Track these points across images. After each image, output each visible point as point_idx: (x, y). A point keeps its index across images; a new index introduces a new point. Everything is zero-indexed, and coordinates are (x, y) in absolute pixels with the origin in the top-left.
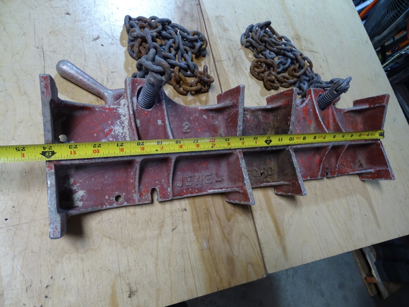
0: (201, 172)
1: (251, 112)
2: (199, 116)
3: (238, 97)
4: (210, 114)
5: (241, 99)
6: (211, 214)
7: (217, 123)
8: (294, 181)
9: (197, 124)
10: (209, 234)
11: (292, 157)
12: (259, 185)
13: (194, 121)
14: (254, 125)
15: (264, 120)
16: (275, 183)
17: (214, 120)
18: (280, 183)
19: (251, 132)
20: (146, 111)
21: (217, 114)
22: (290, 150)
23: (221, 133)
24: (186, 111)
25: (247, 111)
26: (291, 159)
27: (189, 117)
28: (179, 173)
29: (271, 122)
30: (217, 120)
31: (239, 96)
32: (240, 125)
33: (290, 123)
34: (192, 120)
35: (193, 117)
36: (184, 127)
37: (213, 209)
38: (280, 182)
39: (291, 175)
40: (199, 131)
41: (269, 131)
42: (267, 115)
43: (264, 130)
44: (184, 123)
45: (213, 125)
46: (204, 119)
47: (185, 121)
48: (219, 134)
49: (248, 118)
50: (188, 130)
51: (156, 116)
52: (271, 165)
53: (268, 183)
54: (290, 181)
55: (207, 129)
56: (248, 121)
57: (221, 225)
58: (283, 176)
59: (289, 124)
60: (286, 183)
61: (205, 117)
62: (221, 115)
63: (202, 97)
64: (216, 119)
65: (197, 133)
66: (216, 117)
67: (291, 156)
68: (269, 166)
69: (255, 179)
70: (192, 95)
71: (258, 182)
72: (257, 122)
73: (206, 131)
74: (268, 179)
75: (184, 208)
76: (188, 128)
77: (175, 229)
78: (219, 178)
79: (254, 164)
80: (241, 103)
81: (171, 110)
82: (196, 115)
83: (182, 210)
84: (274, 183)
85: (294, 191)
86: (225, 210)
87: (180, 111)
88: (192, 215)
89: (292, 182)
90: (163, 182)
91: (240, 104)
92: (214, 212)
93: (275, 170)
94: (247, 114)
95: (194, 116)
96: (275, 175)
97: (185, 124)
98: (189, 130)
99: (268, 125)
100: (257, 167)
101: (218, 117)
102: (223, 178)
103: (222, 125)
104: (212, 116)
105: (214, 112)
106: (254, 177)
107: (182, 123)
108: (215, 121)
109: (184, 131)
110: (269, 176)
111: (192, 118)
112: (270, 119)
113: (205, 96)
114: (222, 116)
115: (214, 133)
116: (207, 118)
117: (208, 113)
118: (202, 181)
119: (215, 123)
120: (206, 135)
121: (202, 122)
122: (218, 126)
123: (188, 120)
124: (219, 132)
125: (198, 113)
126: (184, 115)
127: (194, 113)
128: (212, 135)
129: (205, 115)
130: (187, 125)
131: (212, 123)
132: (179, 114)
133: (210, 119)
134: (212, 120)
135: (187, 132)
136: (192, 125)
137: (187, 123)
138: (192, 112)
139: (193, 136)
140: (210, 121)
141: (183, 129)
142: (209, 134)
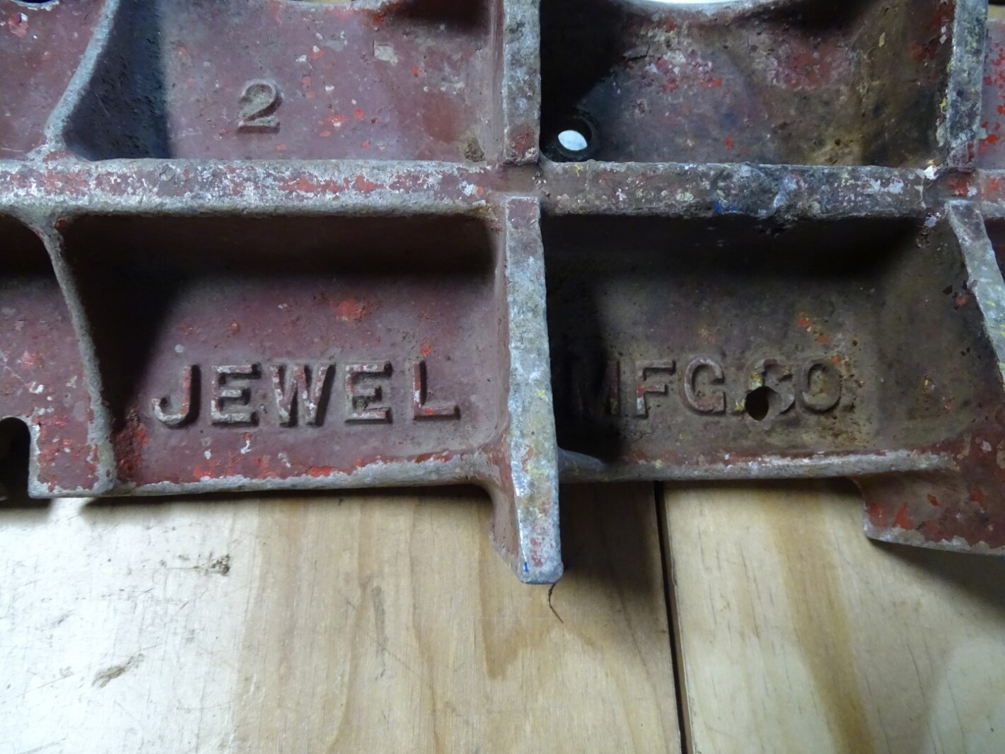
0: (322, 354)
1: (695, 31)
2: (349, 48)
4: (419, 41)
6: (380, 612)
7: (460, 85)
8: (986, 447)
9: (329, 89)
10: (330, 739)
11: (969, 270)
12: (726, 463)
13: (312, 74)
14: (717, 107)
15: (788, 79)
16: (846, 459)
17: (441, 70)
18: (881, 458)
19: (690, 143)
20: (26, 11)
21: (461, 40)
22: (955, 221)
23: (480, 142)
25: (671, 28)
26: (965, 287)
27: (290, 53)
28: (179, 349)
29: (838, 92)
30: (463, 75)
33: (950, 30)
34: (303, 67)
35: (310, 53)
36: (246, 100)
37: (405, 583)
38: (879, 453)
39: (966, 403)
40: (337, 125)
41: (820, 143)
42: (816, 55)
43: (786, 139)
44: (247, 82)
45: (430, 95)
46: (381, 66)
48: (464, 147)
49: (676, 70)
50: (270, 118)
51: (76, 35)
52: (827, 348)
53: (795, 456)
54: (950, 446)
55: (387, 120)
56: (673, 81)
57: (431, 688)
58: (911, 415)
59: (943, 39)
60: (924, 462)
61: (386, 54)
64: (453, 65)
65: (328, 134)
66: (457, 56)
67: (963, 266)
68: (816, 354)
69: (706, 425)
71: (728, 451)
72: (738, 89)
73: (385, 126)
74: (808, 437)
75: (217, 557)
76: (265, 106)
77: (120, 671)
78: (445, 399)
79: (704, 332)
81: (184, 16)
82: (330, 43)
83: (203, 563)
84: (835, 460)
85: (984, 520)
86: (484, 602)
87: (236, 20)
88: (259, 600)
89: (966, 452)
90: (70, 389)
92: (406, 600)
93: (860, 386)
94: (668, 44)
95: (316, 49)
96: (859, 415)
97: (253, 84)
98: (271, 120)
99: (821, 110)
100: (724, 355)
101: (466, 58)
102: (473, 398)
104: (431, 52)
105: (442, 27)
106: (696, 416)
107: (236, 82)
108: (444, 79)
109: (241, 123)
110: (813, 419)
111: (303, 59)
112: (834, 74)
115: (431, 138)
116: (399, 59)
117: (407, 34)
118: (314, 404)
119: (443, 89)
120: (377, 148)
121: (363, 78)
122: (466, 105)
123: (276, 70)
124: (466, 136)
125: (344, 36)
126: (258, 42)
127: (318, 35)
128: (417, 148)
129: (387, 48)
130: (263, 91)
131: (425, 89)
132: (231, 38)
133: (417, 68)
134: (430, 70)
135: (262, 130)
136: (295, 94)
137: (265, 82)
138: (308, 28)
139: (295, 152)
140: (416, 76)
141: (238, 113)
142: (398, 141)
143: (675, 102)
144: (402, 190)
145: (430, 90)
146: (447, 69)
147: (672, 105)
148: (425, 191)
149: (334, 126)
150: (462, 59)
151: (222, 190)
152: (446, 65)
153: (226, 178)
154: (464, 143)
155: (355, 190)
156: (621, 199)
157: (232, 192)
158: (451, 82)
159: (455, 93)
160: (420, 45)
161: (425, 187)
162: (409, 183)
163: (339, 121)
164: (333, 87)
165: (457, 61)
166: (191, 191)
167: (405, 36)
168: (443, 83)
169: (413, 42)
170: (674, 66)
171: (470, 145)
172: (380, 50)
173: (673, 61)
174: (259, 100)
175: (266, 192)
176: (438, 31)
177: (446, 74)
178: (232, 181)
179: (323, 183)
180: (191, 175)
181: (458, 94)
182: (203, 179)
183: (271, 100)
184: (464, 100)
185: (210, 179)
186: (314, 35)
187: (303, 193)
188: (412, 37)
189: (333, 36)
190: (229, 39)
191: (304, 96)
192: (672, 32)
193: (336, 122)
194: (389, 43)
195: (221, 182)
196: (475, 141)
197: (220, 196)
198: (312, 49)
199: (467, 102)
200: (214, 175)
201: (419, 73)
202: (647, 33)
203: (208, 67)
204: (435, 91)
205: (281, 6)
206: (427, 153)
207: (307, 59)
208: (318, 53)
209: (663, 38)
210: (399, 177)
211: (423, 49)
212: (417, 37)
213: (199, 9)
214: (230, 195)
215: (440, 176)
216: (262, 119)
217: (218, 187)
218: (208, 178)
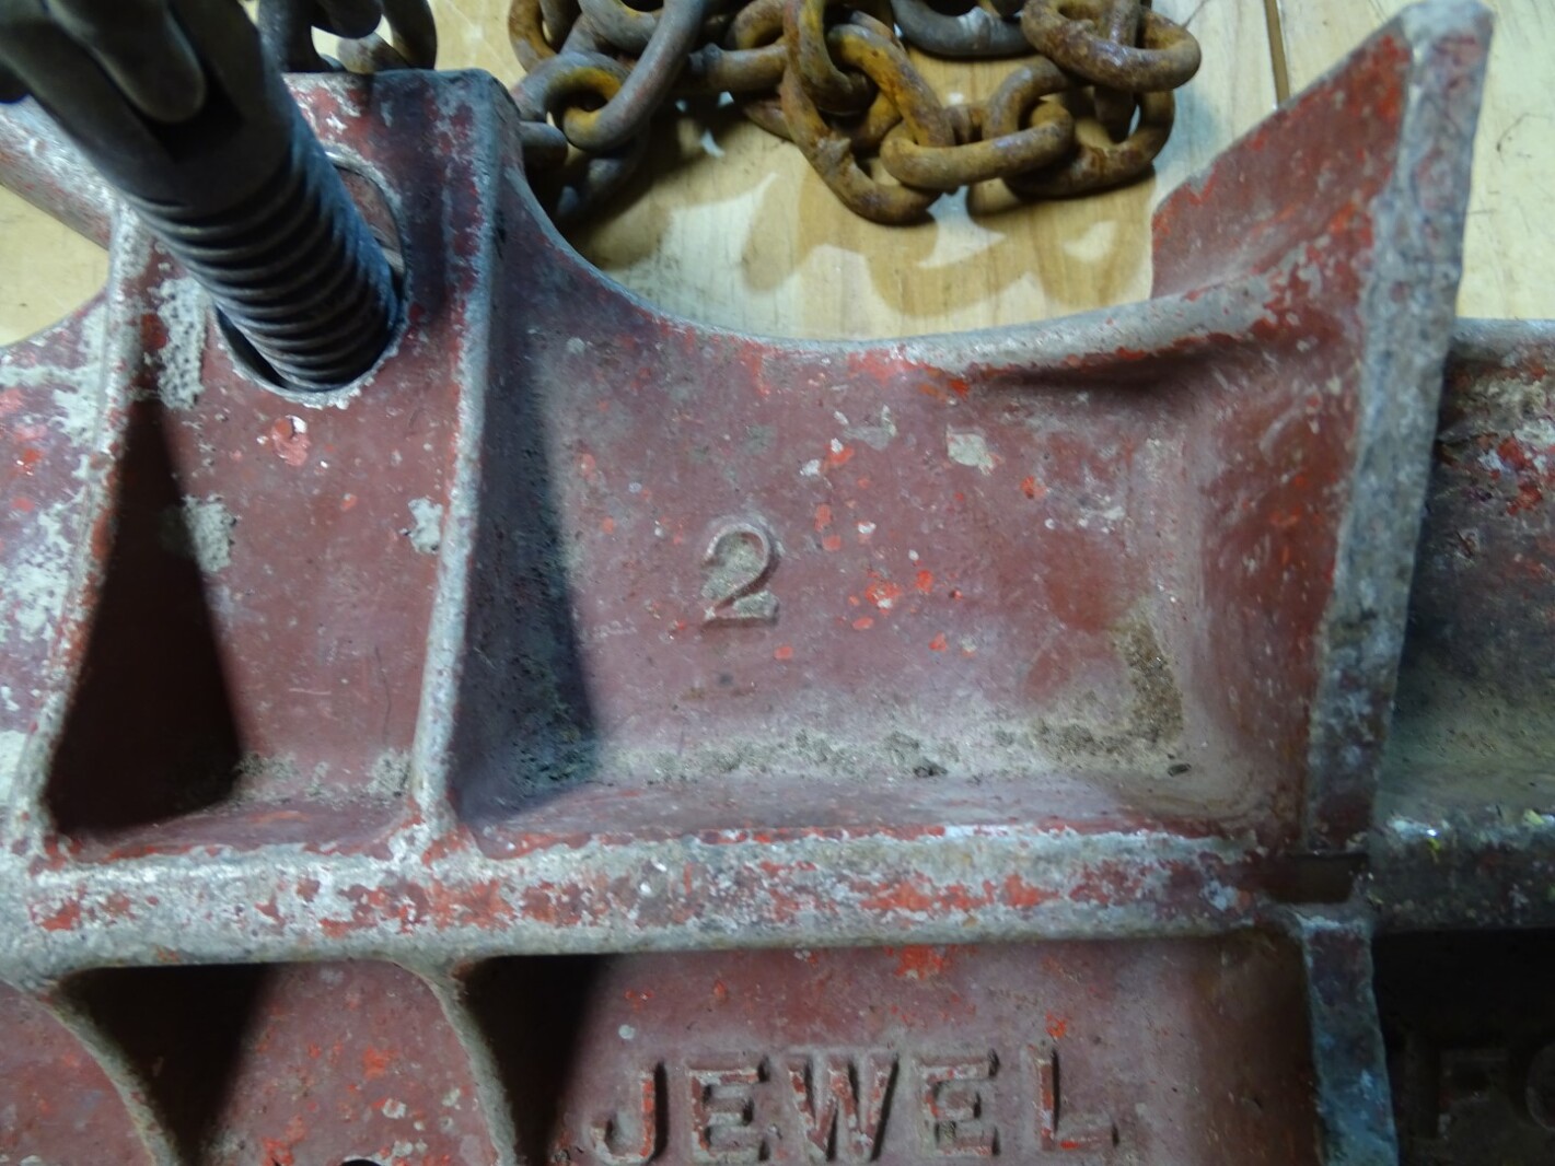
0: (874, 1038)
2: (899, 441)
3: (1367, 199)
4: (1034, 422)
5: (1401, 231)
7: (1114, 514)
9: (865, 529)
13: (833, 499)
17: (1077, 482)
20: (300, 411)
21: (1119, 418)
23: (1157, 634)
24: (759, 396)
27: (788, 456)
28: (625, 1032)
30: (1121, 493)
31: (1373, 187)
32: (1369, 615)
34: (815, 485)
35: (826, 454)
36: (716, 562)
40: (885, 603)
44: (714, 524)
45: (1058, 536)
46: (965, 475)
47: (729, 503)
48: (1124, 642)
49: (1540, 462)
50: (760, 596)
51: (398, 457)
55: (979, 590)
61: (970, 450)
62: (1171, 432)
63: (1080, 233)
64: (1100, 471)
66: (1108, 453)
70: (980, 213)
73: (971, 604)
76: (752, 576)
78: (1094, 1112)
80: (1400, 290)
81: (583, 389)
82: (863, 433)
87: (683, 392)
91: (1386, 309)
94: (1527, 408)
95: (836, 446)
97: (724, 532)
98: (762, 601)
101: (1126, 456)
103: (1172, 538)
104: (1057, 444)
105: (1083, 397)
107: (696, 525)
108: (1084, 501)
109: (710, 614)
111: (812, 468)
113: (1105, 218)
114: (1175, 446)
115: (1063, 626)
116: (996, 461)
117: (1011, 410)
118: (869, 1136)
119: (1083, 523)
120: (961, 648)
121: (927, 506)
122: (1127, 556)
123: (764, 495)
124: (1129, 620)
125: (889, 415)
126: (727, 437)
127: (838, 415)
128: (1037, 646)
129: (973, 438)
130: (745, 542)
131: (1049, 524)
132: (675, 430)
133: (1032, 479)
134: (1057, 483)
135: (747, 624)
136: (803, 543)
137: (748, 528)
138: (821, 404)
139: (807, 663)
140: (1030, 496)
141: (701, 588)
142: (1000, 635)
143: (1535, 532)
144: (1094, 902)
145: (1058, 526)
146: (1090, 480)
147: (1528, 537)
148: (1138, 902)
149: (878, 608)
150: (1118, 458)
151: (756, 912)
152: (1086, 471)
153: (761, 887)
154: (1125, 634)
155: (1005, 904)
156: (1517, 905)
157: (774, 916)
158: (1097, 507)
159: (1105, 530)
160: (1037, 429)
161: (1138, 894)
162: (1107, 887)
163: (887, 596)
164: (873, 526)
165: (1111, 460)
166: (698, 915)
167: (1007, 415)
168: (1082, 510)
169: (1019, 424)
170: (1535, 453)
171: (1137, 641)
172: (958, 443)
173: (1535, 441)
174: (736, 560)
175: (836, 913)
176: (1073, 403)
177: (1088, 490)
178: (774, 893)
179: (943, 892)
180: (697, 884)
181: (1111, 532)
182: (718, 890)
183: (763, 565)
184: (1123, 545)
185: (732, 892)
186: (832, 417)
187: (905, 913)
188: (1021, 415)
189: (867, 418)
190: (673, 433)
191: (820, 546)
192: (1537, 383)
193: (882, 597)
194: (976, 428)
195: (753, 896)
196: (1147, 632)
197: (753, 924)
198: (829, 447)
199: (1128, 550)
200: (739, 883)
201: (1036, 490)
202: (1486, 389)
203: (637, 494)
204: (1070, 529)
205: (764, 356)
206: (1055, 656)
207: (821, 469)
208: (842, 453)
209: (1517, 397)
210: (1088, 876)
211: (1041, 438)
212: (1031, 414)
213: (612, 374)
214: (771, 921)
215: (1167, 873)
216: (745, 600)
217: (749, 906)
218: (728, 888)
